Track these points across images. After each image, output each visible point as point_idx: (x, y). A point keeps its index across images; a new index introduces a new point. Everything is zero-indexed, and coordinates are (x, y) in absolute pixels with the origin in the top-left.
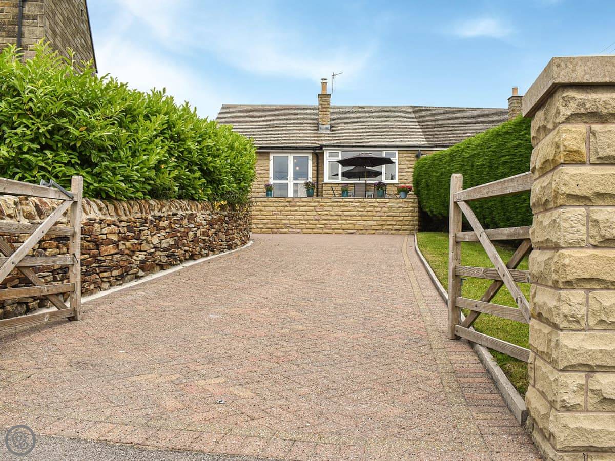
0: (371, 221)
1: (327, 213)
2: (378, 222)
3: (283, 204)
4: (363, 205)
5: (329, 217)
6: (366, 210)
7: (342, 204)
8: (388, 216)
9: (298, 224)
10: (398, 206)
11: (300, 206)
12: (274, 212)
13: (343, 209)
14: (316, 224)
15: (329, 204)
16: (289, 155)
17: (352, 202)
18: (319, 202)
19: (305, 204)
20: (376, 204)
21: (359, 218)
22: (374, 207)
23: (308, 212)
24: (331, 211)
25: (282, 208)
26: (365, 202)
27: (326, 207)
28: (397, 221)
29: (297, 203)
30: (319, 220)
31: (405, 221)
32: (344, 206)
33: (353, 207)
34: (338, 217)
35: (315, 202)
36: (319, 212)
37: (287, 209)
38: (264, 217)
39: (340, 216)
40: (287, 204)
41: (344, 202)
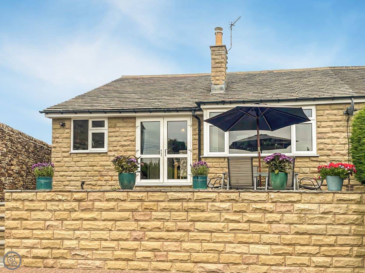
0: (257, 244)
1: (159, 224)
2: (274, 247)
3: (66, 205)
4: (238, 206)
5: (163, 234)
6: (245, 219)
7: (191, 205)
8: (297, 233)
9: (97, 250)
10: (322, 210)
11: (101, 210)
12: (48, 223)
13: (192, 215)
14: (135, 250)
15: (163, 205)
16: (161, 120)
17: (214, 201)
18: (141, 200)
19: (111, 204)
20: (269, 206)
21: (230, 237)
22: (265, 211)
23: (118, 223)
24: (168, 221)
25: (65, 215)
26: (243, 201)
27: (156, 211)
28: (320, 246)
29: (97, 204)
30: (141, 240)
31: (341, 245)
32: (196, 209)
33: (217, 211)
34: (183, 234)
35: (132, 200)
36: (142, 224)
37: (74, 215)
38: (27, 233)
39: (188, 231)
40: (75, 204)
41: (196, 201)
